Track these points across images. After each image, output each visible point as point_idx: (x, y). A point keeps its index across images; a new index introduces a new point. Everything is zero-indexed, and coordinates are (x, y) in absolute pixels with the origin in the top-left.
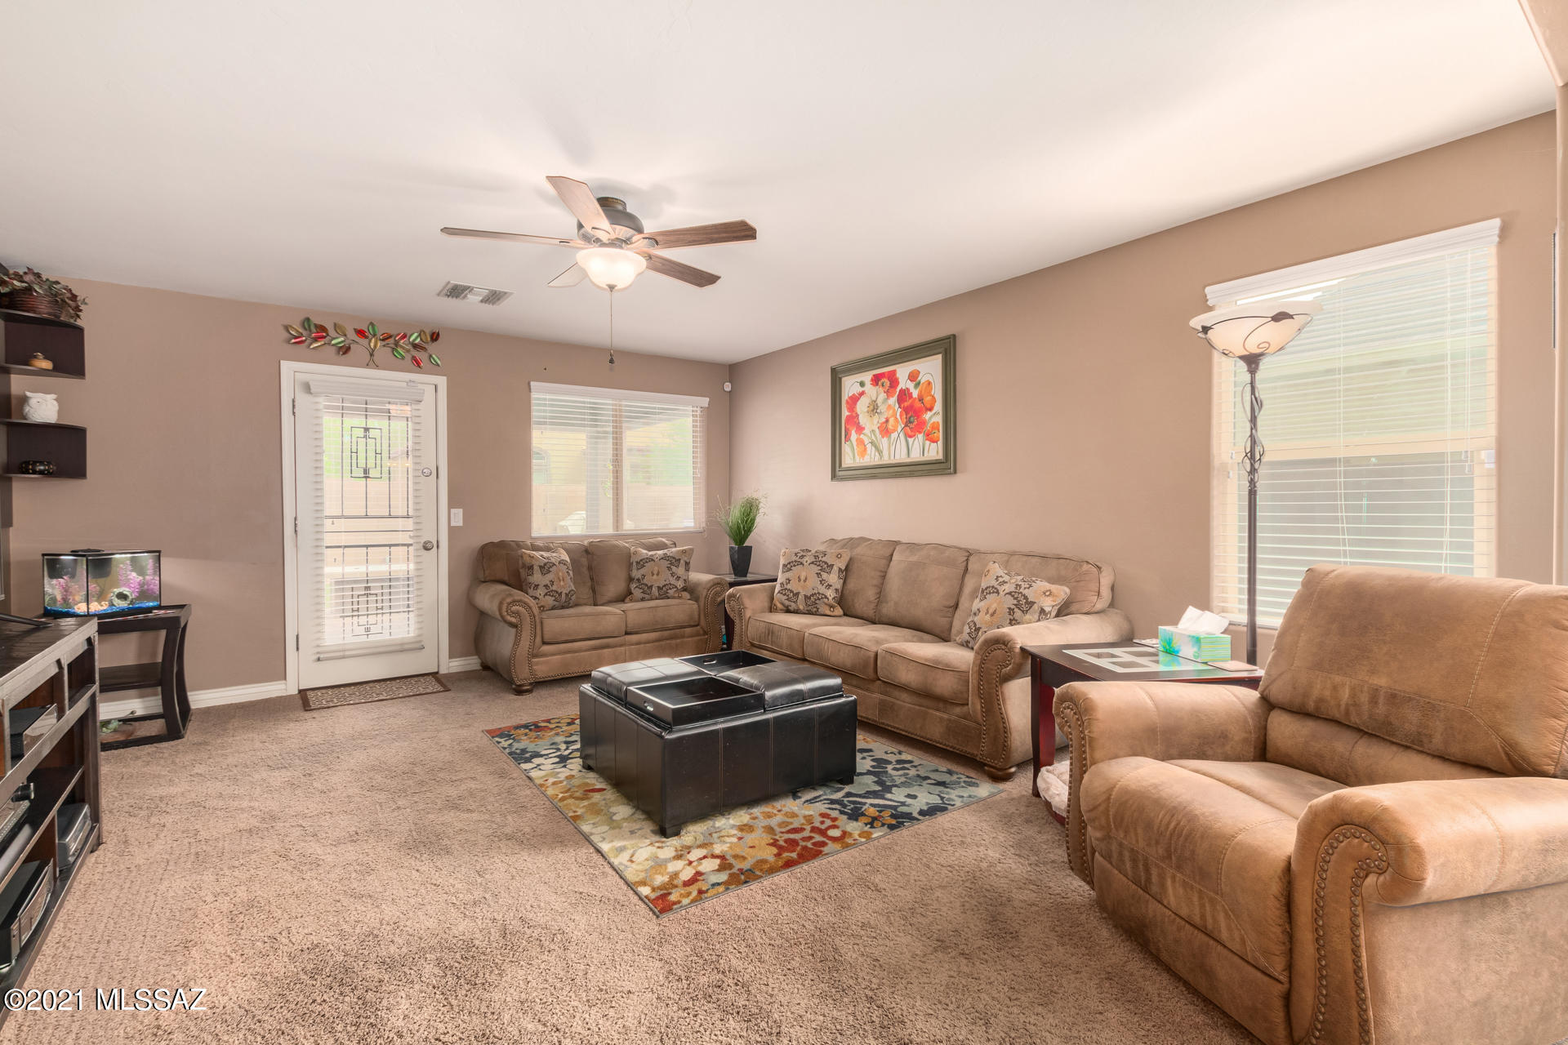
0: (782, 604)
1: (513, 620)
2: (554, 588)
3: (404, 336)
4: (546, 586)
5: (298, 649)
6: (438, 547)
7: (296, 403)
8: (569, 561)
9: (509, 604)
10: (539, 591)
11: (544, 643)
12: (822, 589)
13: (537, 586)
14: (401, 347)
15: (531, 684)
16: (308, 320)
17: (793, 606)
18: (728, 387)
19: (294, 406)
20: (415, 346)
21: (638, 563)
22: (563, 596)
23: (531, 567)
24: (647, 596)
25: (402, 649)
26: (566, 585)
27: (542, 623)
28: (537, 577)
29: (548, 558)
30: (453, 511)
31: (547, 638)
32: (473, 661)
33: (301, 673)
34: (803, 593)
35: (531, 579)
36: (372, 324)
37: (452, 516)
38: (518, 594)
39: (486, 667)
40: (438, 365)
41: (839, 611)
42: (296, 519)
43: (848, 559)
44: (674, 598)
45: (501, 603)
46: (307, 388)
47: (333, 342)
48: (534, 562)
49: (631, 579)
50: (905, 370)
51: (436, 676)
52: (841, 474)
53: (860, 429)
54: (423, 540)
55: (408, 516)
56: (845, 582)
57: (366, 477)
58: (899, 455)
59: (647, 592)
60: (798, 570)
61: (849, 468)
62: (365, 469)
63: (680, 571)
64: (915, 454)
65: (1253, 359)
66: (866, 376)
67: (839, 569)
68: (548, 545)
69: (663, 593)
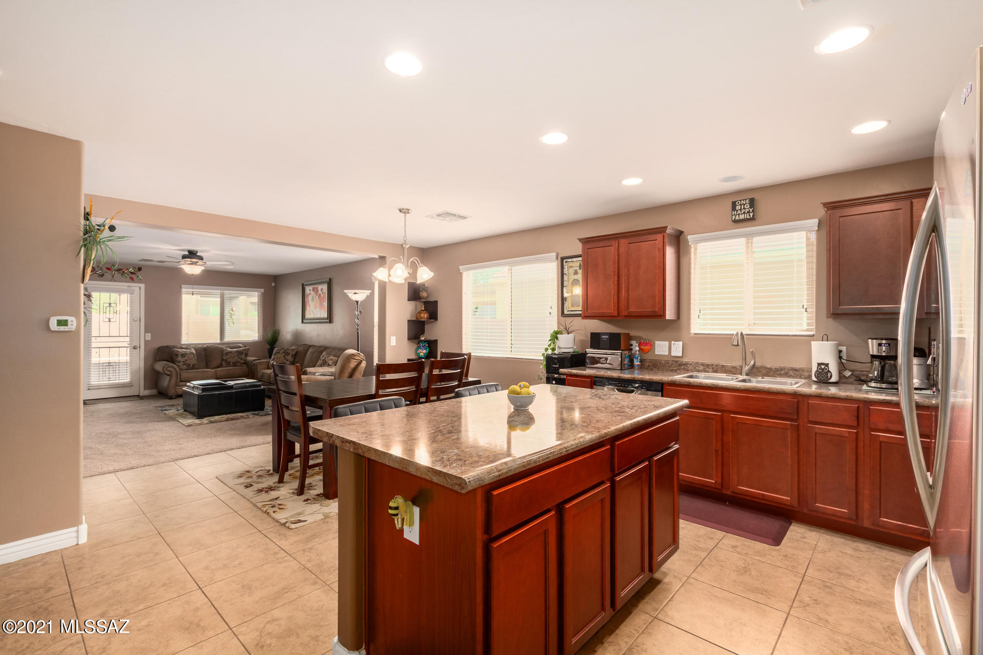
1: (169, 373)
2: (187, 362)
3: (127, 269)
4: (183, 362)
6: (140, 348)
8: (195, 353)
9: (167, 368)
10: (180, 364)
11: (181, 381)
13: (179, 362)
14: (126, 273)
15: (175, 396)
18: (273, 284)
20: (132, 273)
21: (226, 354)
22: (191, 365)
23: (177, 355)
24: (228, 366)
25: (123, 386)
26: (193, 361)
27: (180, 375)
28: (180, 358)
29: (185, 352)
30: (147, 334)
31: (182, 379)
32: (155, 391)
35: (177, 359)
36: (113, 265)
37: (146, 336)
38: (170, 364)
39: (159, 392)
40: (141, 279)
43: (296, 351)
44: (239, 366)
45: (163, 367)
47: (97, 273)
48: (179, 353)
49: (223, 360)
50: (320, 287)
51: (138, 396)
52: (304, 321)
53: (309, 306)
54: (134, 345)
55: (127, 336)
56: (294, 359)
57: (110, 321)
58: (318, 316)
59: (228, 364)
60: (279, 355)
61: (307, 319)
62: (109, 319)
63: (243, 356)
64: (322, 316)
65: (357, 302)
66: (311, 288)
67: (292, 355)
68: (188, 347)
69: (235, 364)
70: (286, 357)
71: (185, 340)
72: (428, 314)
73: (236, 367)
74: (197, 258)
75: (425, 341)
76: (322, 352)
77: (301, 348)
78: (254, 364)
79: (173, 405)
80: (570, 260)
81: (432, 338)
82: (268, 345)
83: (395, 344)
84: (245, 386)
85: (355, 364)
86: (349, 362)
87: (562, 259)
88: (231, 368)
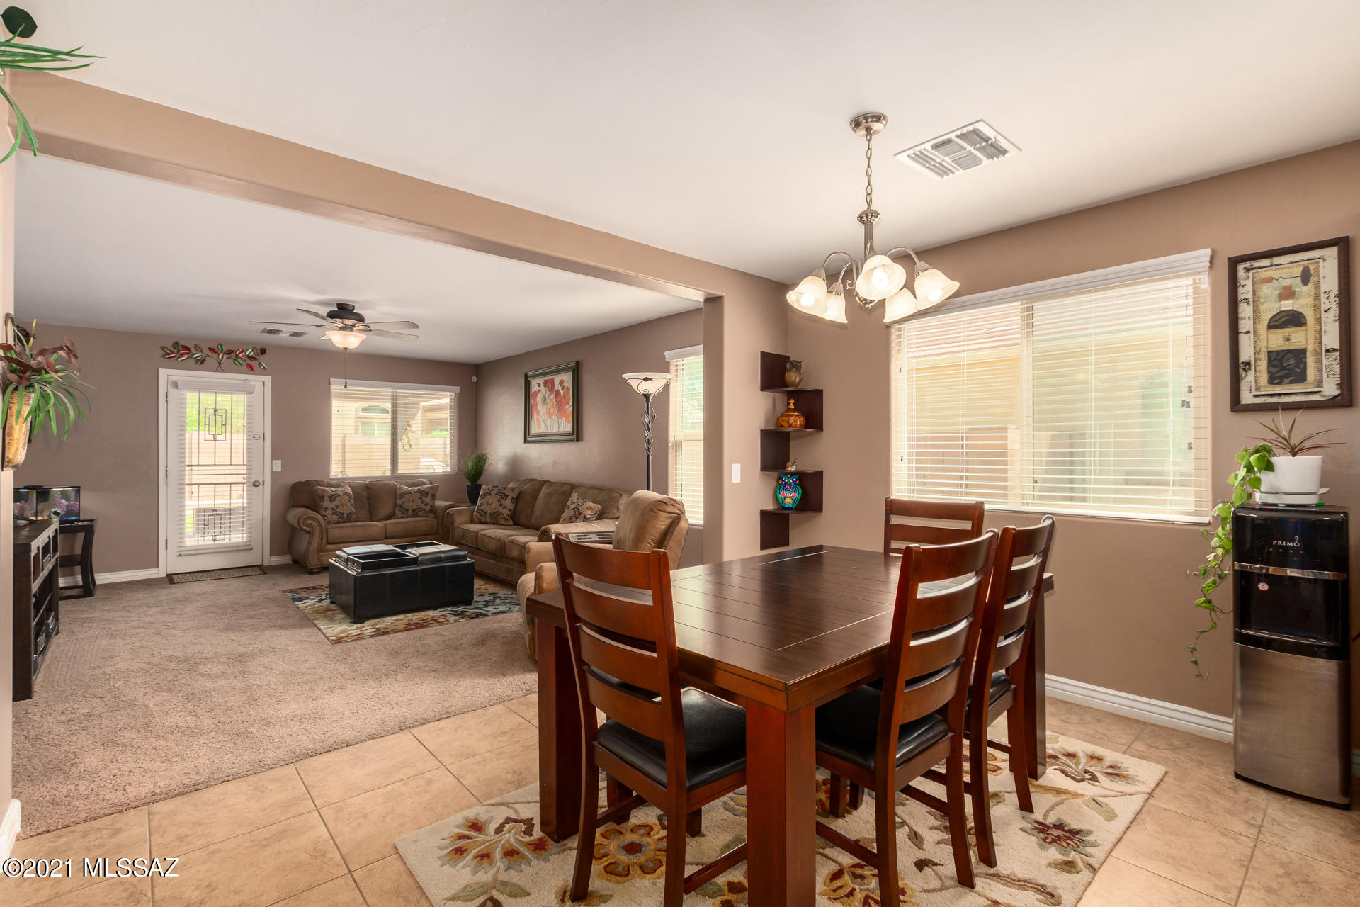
0: (477, 518)
1: (308, 529)
2: (339, 510)
3: (242, 351)
4: (333, 509)
5: (166, 548)
6: (263, 484)
7: (168, 396)
8: (351, 493)
9: (305, 519)
10: (328, 512)
11: (328, 543)
12: (500, 509)
13: (326, 509)
14: (240, 358)
15: (320, 568)
16: (177, 343)
17: (484, 520)
18: (474, 379)
19: (167, 397)
20: (249, 357)
21: (400, 495)
22: (345, 515)
23: (323, 497)
24: (405, 516)
25: (236, 549)
26: (349, 508)
27: (327, 531)
28: (327, 503)
29: (336, 491)
30: (274, 462)
31: (330, 539)
32: (287, 558)
33: (169, 563)
34: (489, 512)
35: (323, 504)
36: (220, 344)
37: (274, 465)
38: (311, 513)
39: (295, 561)
40: (265, 369)
41: (511, 522)
42: (167, 467)
43: (519, 491)
44: (422, 516)
45: (299, 519)
46: (175, 385)
47: (194, 356)
48: (325, 494)
49: (396, 505)
50: (557, 379)
51: (260, 567)
52: (529, 439)
53: (538, 412)
54: (252, 480)
55: (244, 465)
56: (516, 506)
57: (215, 440)
58: (555, 430)
59: (405, 513)
60: (488, 498)
61: (533, 436)
62: (214, 435)
63: (428, 500)
64: (562, 430)
65: (647, 396)
66: (541, 381)
67: (513, 498)
68: (339, 484)
69: (415, 513)
70: (502, 501)
71: (336, 471)
72: (803, 418)
73: (417, 518)
74: (353, 317)
75: (793, 474)
76: (568, 495)
77: (526, 487)
78: (448, 513)
79: (314, 588)
80: (1266, 262)
81: (810, 468)
82: (466, 480)
83: (738, 481)
84: (436, 558)
85: (668, 522)
86: (656, 518)
87: (1234, 263)
88: (409, 519)
